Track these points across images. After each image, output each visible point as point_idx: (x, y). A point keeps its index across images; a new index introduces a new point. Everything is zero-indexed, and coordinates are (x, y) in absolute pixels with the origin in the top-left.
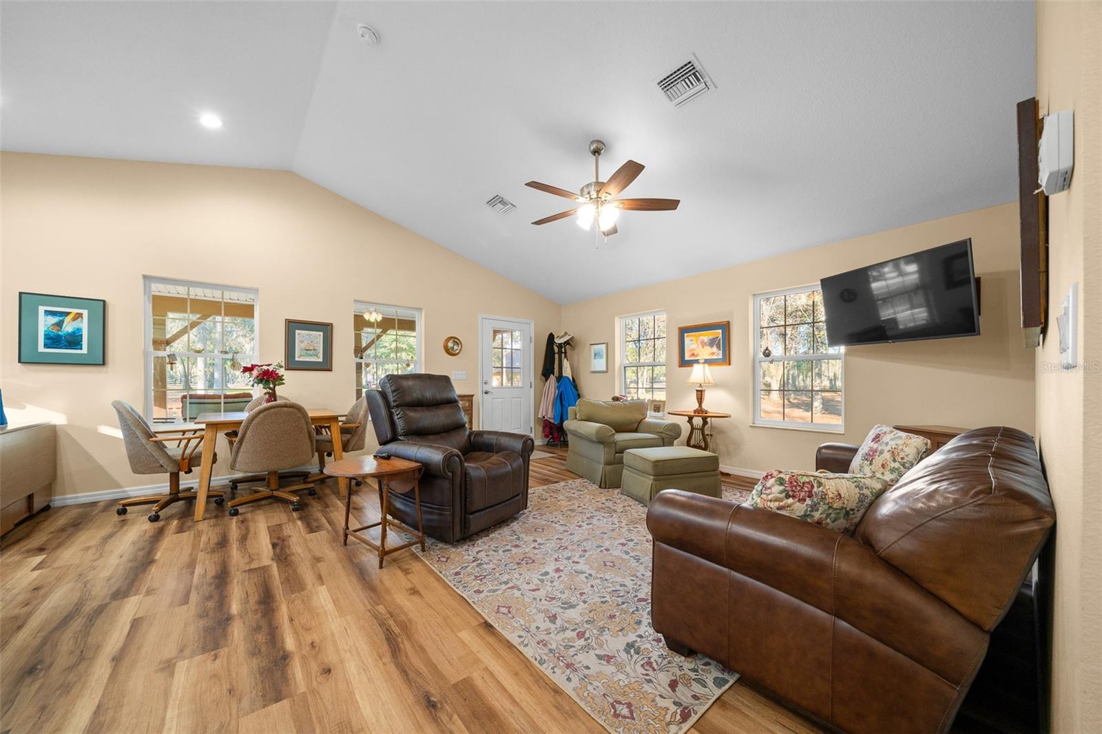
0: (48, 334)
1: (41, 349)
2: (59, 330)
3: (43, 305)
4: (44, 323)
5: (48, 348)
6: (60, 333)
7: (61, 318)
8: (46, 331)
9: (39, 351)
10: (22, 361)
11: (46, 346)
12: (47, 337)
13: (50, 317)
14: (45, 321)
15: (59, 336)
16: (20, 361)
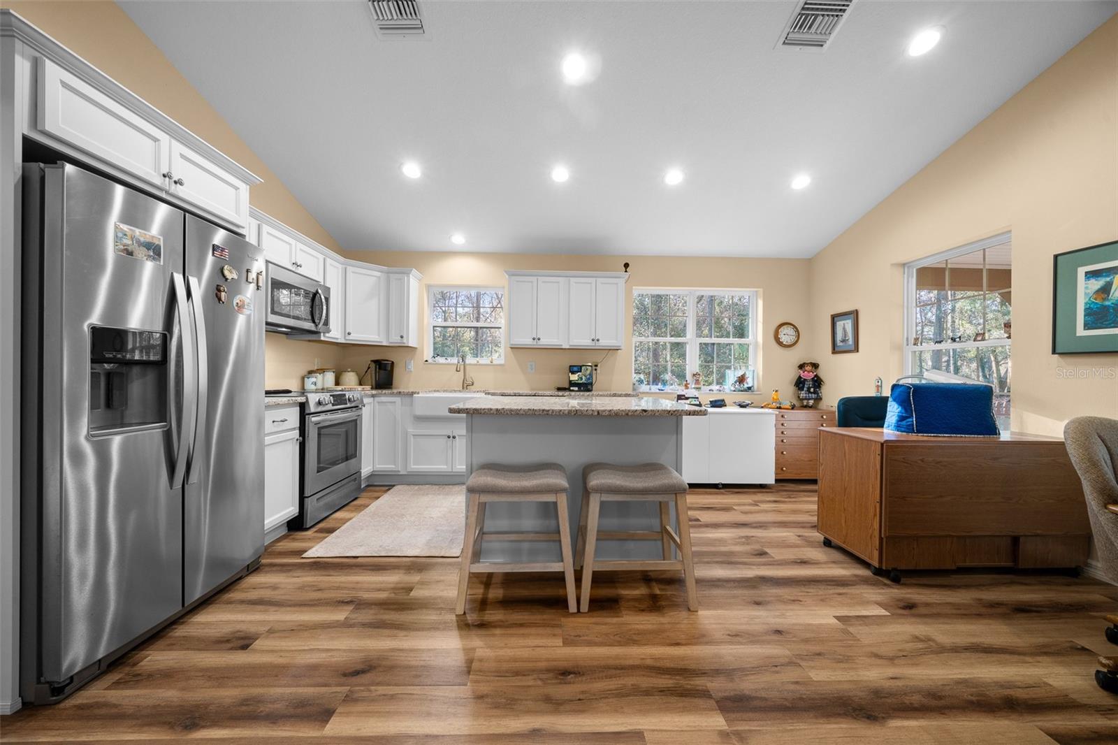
0: (1090, 308)
1: (1081, 331)
2: (1104, 299)
3: (1082, 266)
4: (1085, 290)
5: (1089, 329)
6: (1107, 303)
7: (1108, 279)
8: (1086, 304)
9: (1078, 335)
10: (1057, 351)
11: (1087, 326)
12: (1089, 312)
13: (1093, 281)
14: (1086, 288)
15: (1107, 307)
16: (1054, 352)
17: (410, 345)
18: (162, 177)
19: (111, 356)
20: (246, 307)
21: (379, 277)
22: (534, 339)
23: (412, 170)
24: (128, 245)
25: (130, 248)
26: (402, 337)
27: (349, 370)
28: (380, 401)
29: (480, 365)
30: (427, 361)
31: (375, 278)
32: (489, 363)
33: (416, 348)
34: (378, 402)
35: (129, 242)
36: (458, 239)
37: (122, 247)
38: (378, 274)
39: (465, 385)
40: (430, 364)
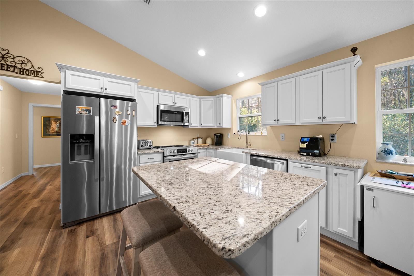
17: (223, 127)
18: (101, 89)
19: (75, 142)
20: (127, 122)
21: (213, 100)
22: (275, 121)
23: (202, 53)
24: (80, 112)
25: (81, 112)
26: (220, 124)
27: (209, 137)
28: (209, 151)
29: (257, 136)
30: (235, 134)
31: (211, 101)
32: (260, 134)
33: (231, 128)
34: (208, 152)
35: (80, 111)
36: (241, 75)
37: (78, 112)
38: (212, 99)
39: (247, 146)
40: (236, 135)
